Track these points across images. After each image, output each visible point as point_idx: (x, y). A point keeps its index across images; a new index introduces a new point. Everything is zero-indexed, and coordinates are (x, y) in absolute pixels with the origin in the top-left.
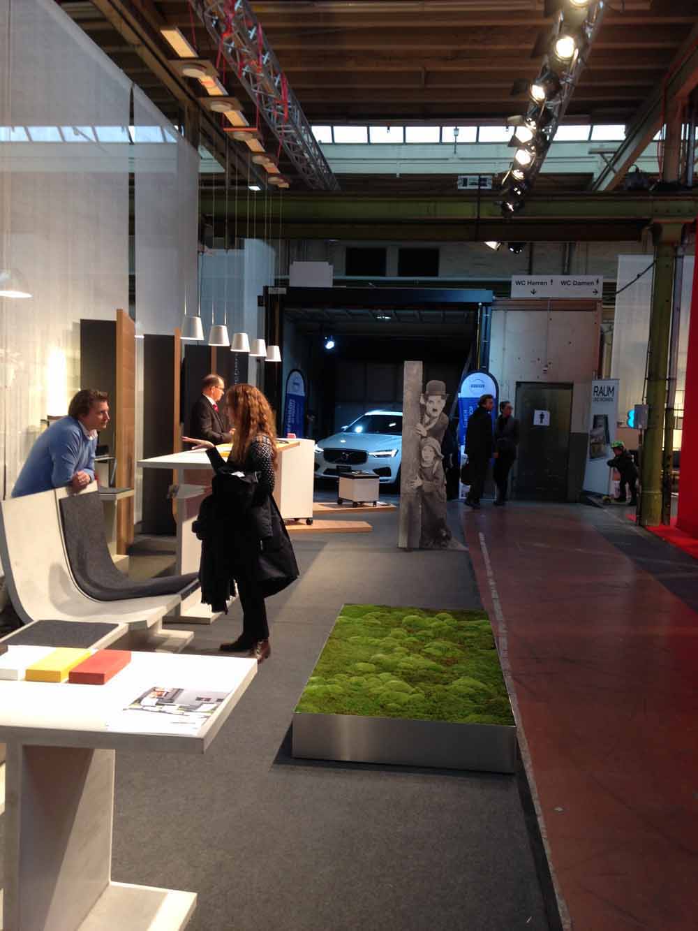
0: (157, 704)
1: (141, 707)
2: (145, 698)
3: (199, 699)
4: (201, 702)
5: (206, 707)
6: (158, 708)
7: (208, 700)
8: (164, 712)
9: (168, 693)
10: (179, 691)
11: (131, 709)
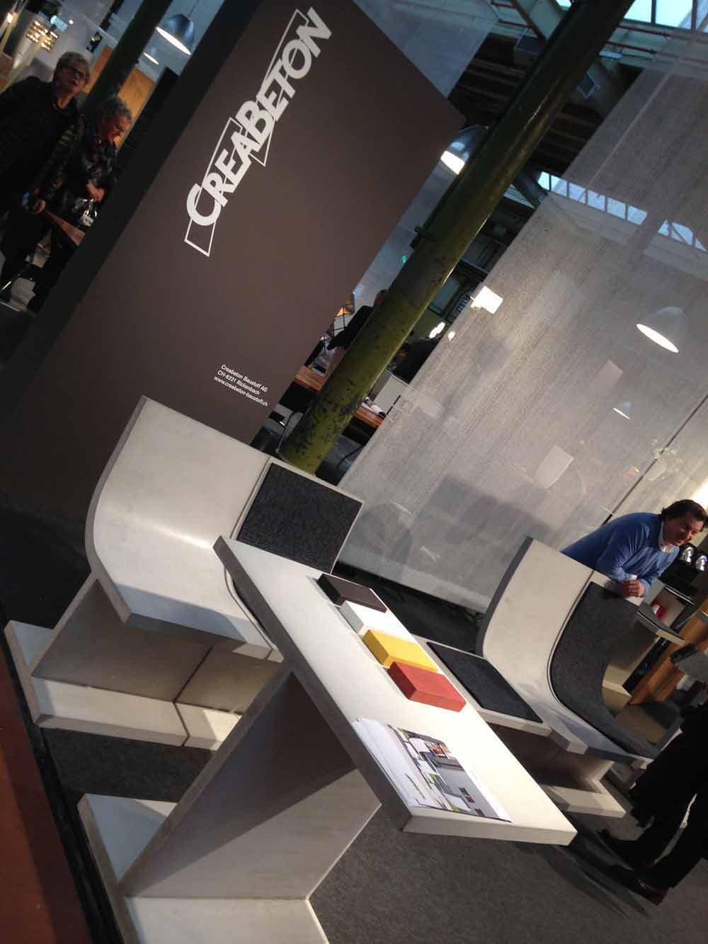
0: (422, 753)
1: (405, 739)
2: (420, 740)
3: (464, 791)
4: (460, 793)
5: (460, 803)
6: (416, 755)
7: (470, 800)
8: (417, 764)
9: (446, 757)
10: (457, 767)
11: (395, 731)
